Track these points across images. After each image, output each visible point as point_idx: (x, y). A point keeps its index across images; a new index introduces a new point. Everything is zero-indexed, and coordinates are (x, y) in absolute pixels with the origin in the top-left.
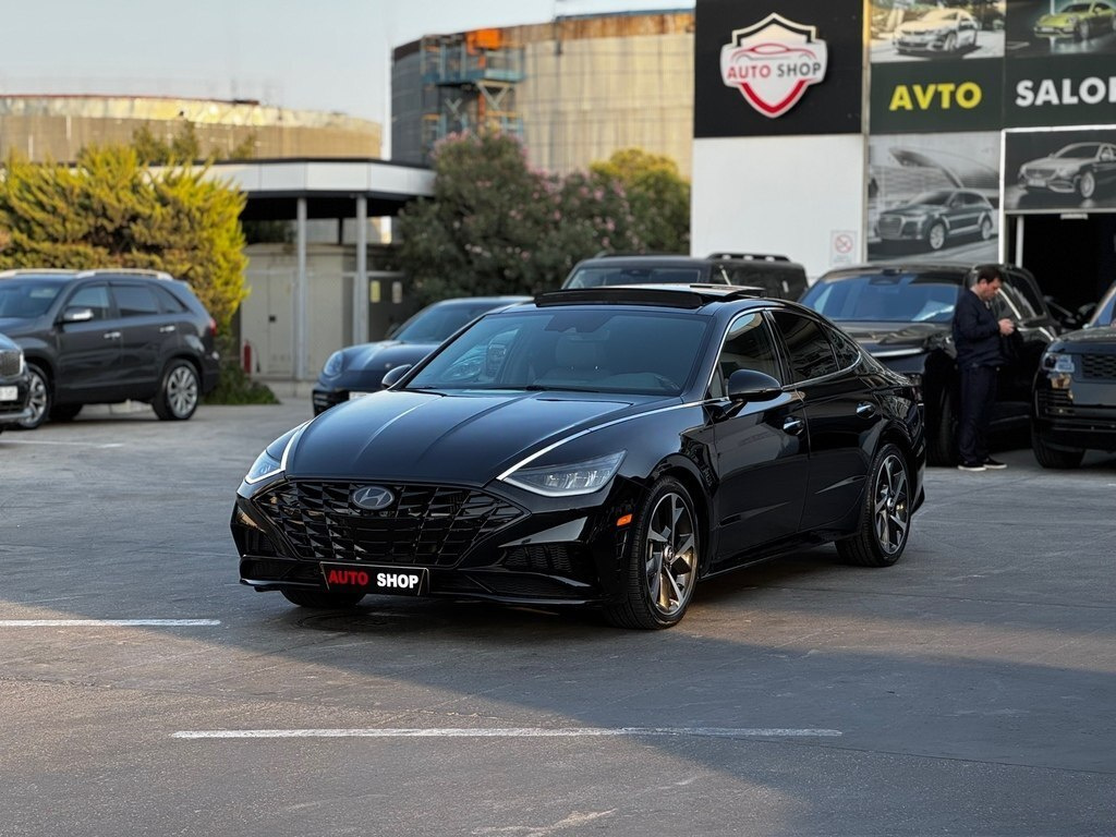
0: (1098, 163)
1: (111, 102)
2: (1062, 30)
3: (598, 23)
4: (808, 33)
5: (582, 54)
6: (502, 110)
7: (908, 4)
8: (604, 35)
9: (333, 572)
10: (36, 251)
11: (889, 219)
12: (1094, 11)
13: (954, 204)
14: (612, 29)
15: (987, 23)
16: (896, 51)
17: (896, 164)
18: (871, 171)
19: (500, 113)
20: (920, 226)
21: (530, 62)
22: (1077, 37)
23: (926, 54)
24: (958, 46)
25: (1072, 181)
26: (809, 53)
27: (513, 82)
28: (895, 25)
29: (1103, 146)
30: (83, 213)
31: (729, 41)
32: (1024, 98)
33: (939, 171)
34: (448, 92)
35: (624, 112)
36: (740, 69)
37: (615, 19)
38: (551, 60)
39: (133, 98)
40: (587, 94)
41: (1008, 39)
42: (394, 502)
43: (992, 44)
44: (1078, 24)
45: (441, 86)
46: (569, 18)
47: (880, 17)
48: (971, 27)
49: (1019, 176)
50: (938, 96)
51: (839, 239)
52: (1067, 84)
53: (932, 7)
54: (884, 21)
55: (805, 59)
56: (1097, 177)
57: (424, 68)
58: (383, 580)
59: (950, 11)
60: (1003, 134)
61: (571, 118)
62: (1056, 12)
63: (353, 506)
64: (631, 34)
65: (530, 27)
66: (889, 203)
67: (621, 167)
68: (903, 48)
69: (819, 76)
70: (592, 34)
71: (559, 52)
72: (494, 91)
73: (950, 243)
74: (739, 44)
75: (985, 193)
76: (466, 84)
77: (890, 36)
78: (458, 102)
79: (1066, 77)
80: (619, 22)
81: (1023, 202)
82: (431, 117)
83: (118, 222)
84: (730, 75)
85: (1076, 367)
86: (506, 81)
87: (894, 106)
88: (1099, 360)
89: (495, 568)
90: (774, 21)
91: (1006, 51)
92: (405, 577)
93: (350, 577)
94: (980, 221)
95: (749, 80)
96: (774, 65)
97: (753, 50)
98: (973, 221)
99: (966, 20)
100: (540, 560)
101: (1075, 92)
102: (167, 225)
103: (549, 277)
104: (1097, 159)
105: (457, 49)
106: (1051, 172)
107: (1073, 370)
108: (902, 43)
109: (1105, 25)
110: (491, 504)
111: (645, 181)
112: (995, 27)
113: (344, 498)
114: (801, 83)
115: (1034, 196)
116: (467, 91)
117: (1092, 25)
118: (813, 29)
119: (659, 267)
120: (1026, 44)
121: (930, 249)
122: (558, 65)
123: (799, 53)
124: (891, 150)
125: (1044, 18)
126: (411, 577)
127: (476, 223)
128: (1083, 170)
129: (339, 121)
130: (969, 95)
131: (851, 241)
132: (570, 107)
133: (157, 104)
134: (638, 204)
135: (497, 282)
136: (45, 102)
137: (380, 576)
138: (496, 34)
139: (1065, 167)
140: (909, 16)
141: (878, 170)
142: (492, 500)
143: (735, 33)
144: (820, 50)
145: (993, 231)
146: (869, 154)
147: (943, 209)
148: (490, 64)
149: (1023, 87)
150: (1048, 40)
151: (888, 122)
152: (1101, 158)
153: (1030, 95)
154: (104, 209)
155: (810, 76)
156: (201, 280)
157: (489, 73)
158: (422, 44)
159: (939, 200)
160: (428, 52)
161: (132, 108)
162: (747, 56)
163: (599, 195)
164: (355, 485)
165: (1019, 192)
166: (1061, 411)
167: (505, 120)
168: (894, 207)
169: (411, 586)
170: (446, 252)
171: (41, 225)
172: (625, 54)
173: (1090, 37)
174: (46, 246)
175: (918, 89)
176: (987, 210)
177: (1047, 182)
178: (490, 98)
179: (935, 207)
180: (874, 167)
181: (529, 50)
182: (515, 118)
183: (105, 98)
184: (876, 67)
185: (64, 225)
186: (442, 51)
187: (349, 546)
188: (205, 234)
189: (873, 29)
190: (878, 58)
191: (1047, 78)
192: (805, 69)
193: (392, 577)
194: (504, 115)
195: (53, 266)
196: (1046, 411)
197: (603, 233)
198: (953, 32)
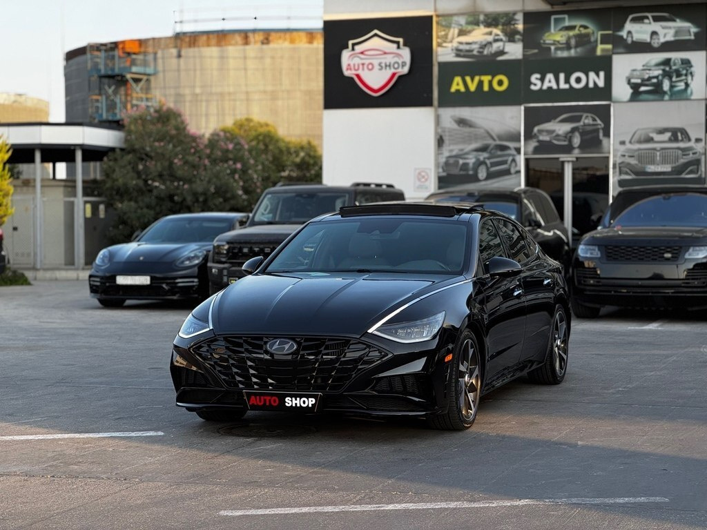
0: (582, 126)
2: (558, 42)
3: (204, 38)
4: (398, 43)
5: (194, 57)
6: (142, 93)
7: (461, 25)
8: (208, 45)
9: (253, 397)
11: (451, 161)
12: (579, 30)
13: (493, 151)
14: (213, 41)
15: (511, 37)
16: (454, 55)
17: (455, 126)
18: (439, 130)
19: (141, 95)
20: (471, 165)
21: (160, 61)
22: (568, 46)
23: (473, 56)
24: (493, 52)
25: (566, 137)
26: (399, 55)
27: (149, 75)
28: (453, 38)
29: (585, 115)
31: (347, 47)
32: (535, 85)
33: (482, 131)
34: (106, 81)
35: (222, 94)
36: (354, 65)
37: (215, 35)
38: (174, 61)
40: (198, 84)
41: (525, 47)
42: (296, 349)
43: (515, 51)
44: (569, 38)
45: (101, 77)
46: (185, 34)
47: (443, 33)
48: (501, 40)
49: (533, 134)
50: (481, 83)
51: (419, 174)
52: (562, 76)
53: (476, 27)
54: (446, 36)
55: (396, 59)
56: (582, 134)
57: (89, 65)
58: (289, 402)
59: (488, 30)
60: (522, 108)
61: (188, 98)
62: (555, 30)
63: (267, 352)
64: (226, 45)
65: (160, 39)
66: (451, 151)
67: (240, 129)
68: (458, 53)
69: (406, 70)
70: (201, 44)
71: (179, 56)
72: (137, 81)
73: (490, 176)
74: (353, 49)
75: (512, 145)
76: (118, 76)
77: (449, 45)
78: (113, 88)
79: (562, 72)
80: (218, 36)
81: (536, 150)
82: (95, 97)
84: (347, 69)
85: (601, 253)
86: (145, 74)
87: (453, 89)
88: (616, 249)
89: (368, 391)
90: (376, 35)
91: (524, 55)
92: (305, 399)
93: (265, 400)
94: (509, 162)
95: (360, 72)
96: (376, 62)
97: (362, 53)
98: (505, 162)
99: (498, 35)
100: (398, 385)
101: (567, 81)
103: (201, 199)
104: (582, 123)
105: (111, 53)
106: (553, 132)
107: (599, 255)
108: (458, 50)
109: (586, 39)
110: (365, 349)
111: (256, 138)
112: (516, 40)
113: (260, 347)
114: (394, 74)
115: (543, 147)
116: (119, 80)
117: (577, 39)
118: (401, 40)
119: (321, 192)
120: (536, 51)
121: (478, 180)
122: (179, 65)
123: (392, 56)
124: (452, 117)
125: (547, 34)
126: (310, 399)
127: (154, 166)
128: (573, 130)
129: (22, 99)
130: (500, 83)
131: (427, 175)
132: (187, 91)
134: (254, 153)
135: (169, 204)
137: (288, 399)
138: (137, 43)
139: (562, 128)
140: (462, 33)
141: (444, 130)
142: (365, 346)
143: (351, 42)
144: (406, 53)
145: (517, 169)
146: (438, 120)
147: (485, 155)
148: (133, 63)
149: (535, 78)
150: (550, 49)
151: (449, 100)
152: (584, 123)
153: (539, 83)
155: (400, 70)
157: (134, 69)
158: (88, 49)
159: (483, 149)
160: (91, 55)
162: (358, 57)
163: (231, 146)
164: (267, 338)
165: (533, 144)
166: (592, 282)
167: (144, 99)
168: (454, 153)
169: (310, 406)
170: (136, 185)
172: (222, 58)
173: (576, 47)
175: (468, 79)
176: (513, 155)
177: (551, 138)
178: (134, 85)
179: (480, 153)
180: (442, 128)
181: (160, 54)
182: (151, 99)
184: (441, 65)
186: (102, 54)
187: (264, 380)
189: (439, 40)
190: (442, 59)
191: (550, 72)
192: (396, 66)
193: (296, 400)
194: (144, 96)
196: (582, 282)
197: (234, 172)
198: (490, 43)
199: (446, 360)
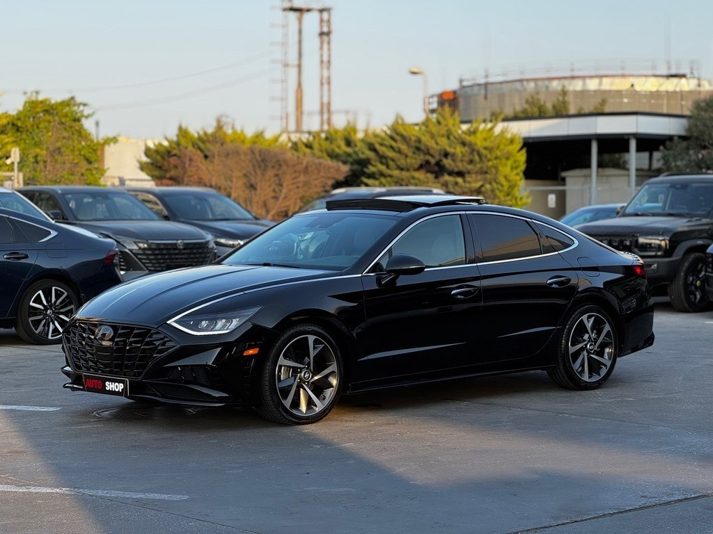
1: (588, 81)
9: (88, 380)
10: (391, 176)
30: (417, 152)
39: (601, 77)
42: (113, 336)
83: (438, 158)
93: (95, 384)
102: (466, 159)
133: (617, 80)
136: (546, 83)
154: (428, 150)
156: (489, 193)
161: (600, 84)
171: (393, 160)
174: (396, 173)
183: (584, 78)
185: (405, 160)
188: (490, 164)
195: (401, 185)
199: (244, 354)
